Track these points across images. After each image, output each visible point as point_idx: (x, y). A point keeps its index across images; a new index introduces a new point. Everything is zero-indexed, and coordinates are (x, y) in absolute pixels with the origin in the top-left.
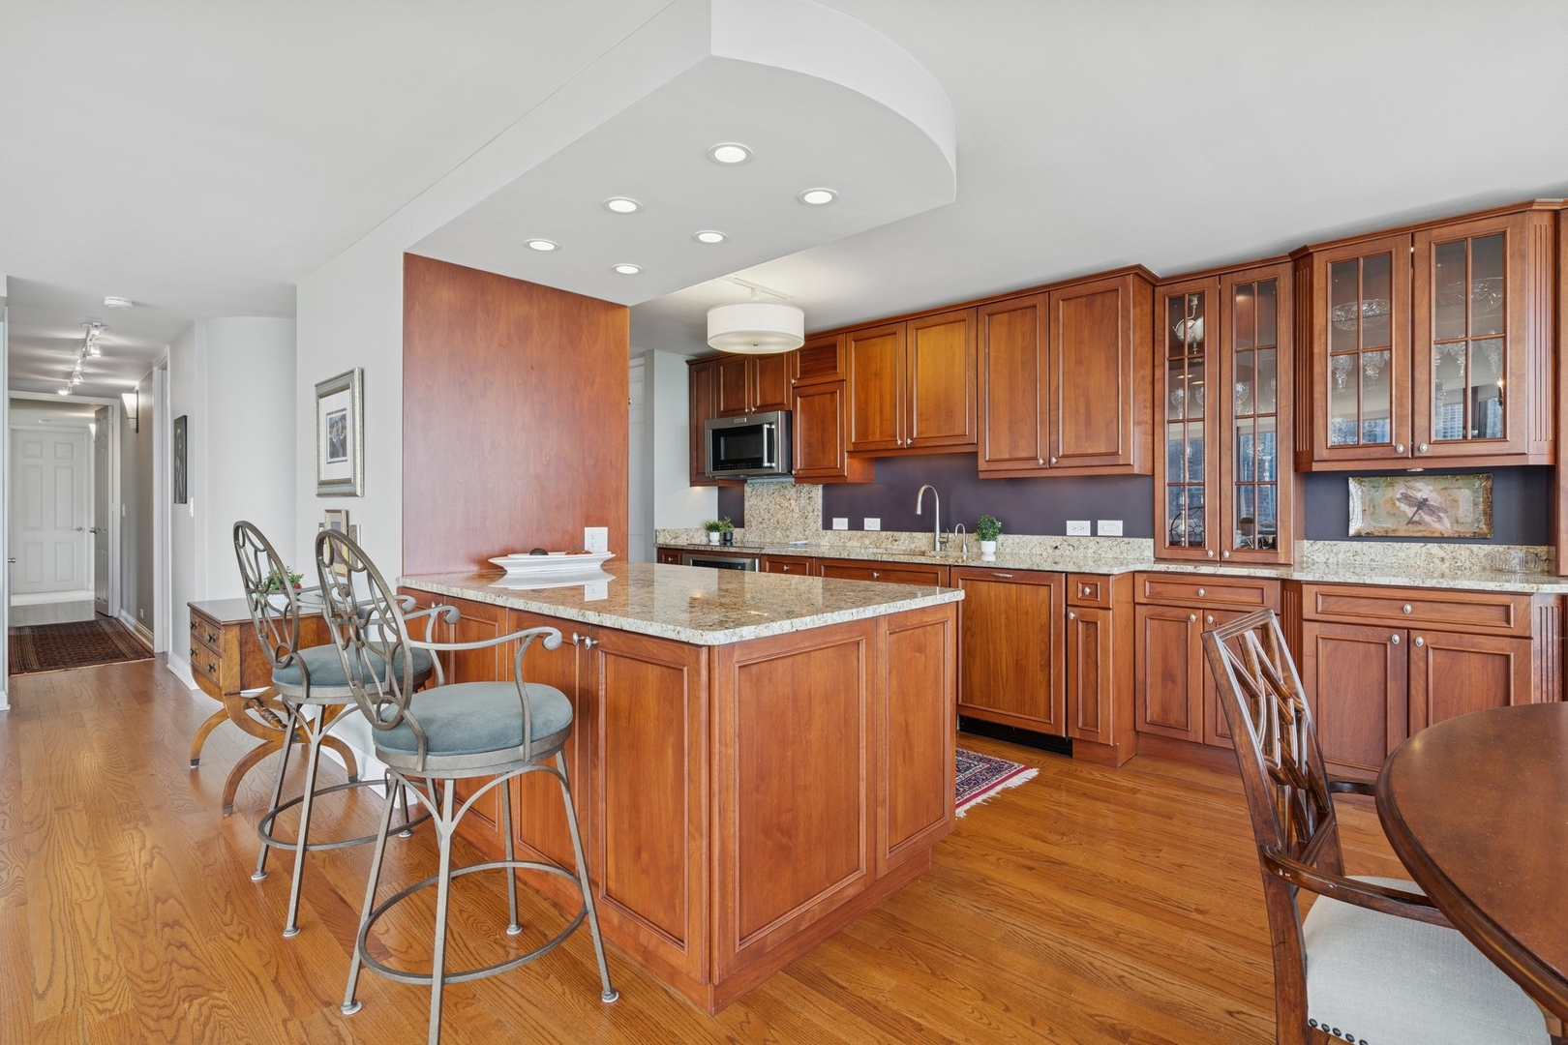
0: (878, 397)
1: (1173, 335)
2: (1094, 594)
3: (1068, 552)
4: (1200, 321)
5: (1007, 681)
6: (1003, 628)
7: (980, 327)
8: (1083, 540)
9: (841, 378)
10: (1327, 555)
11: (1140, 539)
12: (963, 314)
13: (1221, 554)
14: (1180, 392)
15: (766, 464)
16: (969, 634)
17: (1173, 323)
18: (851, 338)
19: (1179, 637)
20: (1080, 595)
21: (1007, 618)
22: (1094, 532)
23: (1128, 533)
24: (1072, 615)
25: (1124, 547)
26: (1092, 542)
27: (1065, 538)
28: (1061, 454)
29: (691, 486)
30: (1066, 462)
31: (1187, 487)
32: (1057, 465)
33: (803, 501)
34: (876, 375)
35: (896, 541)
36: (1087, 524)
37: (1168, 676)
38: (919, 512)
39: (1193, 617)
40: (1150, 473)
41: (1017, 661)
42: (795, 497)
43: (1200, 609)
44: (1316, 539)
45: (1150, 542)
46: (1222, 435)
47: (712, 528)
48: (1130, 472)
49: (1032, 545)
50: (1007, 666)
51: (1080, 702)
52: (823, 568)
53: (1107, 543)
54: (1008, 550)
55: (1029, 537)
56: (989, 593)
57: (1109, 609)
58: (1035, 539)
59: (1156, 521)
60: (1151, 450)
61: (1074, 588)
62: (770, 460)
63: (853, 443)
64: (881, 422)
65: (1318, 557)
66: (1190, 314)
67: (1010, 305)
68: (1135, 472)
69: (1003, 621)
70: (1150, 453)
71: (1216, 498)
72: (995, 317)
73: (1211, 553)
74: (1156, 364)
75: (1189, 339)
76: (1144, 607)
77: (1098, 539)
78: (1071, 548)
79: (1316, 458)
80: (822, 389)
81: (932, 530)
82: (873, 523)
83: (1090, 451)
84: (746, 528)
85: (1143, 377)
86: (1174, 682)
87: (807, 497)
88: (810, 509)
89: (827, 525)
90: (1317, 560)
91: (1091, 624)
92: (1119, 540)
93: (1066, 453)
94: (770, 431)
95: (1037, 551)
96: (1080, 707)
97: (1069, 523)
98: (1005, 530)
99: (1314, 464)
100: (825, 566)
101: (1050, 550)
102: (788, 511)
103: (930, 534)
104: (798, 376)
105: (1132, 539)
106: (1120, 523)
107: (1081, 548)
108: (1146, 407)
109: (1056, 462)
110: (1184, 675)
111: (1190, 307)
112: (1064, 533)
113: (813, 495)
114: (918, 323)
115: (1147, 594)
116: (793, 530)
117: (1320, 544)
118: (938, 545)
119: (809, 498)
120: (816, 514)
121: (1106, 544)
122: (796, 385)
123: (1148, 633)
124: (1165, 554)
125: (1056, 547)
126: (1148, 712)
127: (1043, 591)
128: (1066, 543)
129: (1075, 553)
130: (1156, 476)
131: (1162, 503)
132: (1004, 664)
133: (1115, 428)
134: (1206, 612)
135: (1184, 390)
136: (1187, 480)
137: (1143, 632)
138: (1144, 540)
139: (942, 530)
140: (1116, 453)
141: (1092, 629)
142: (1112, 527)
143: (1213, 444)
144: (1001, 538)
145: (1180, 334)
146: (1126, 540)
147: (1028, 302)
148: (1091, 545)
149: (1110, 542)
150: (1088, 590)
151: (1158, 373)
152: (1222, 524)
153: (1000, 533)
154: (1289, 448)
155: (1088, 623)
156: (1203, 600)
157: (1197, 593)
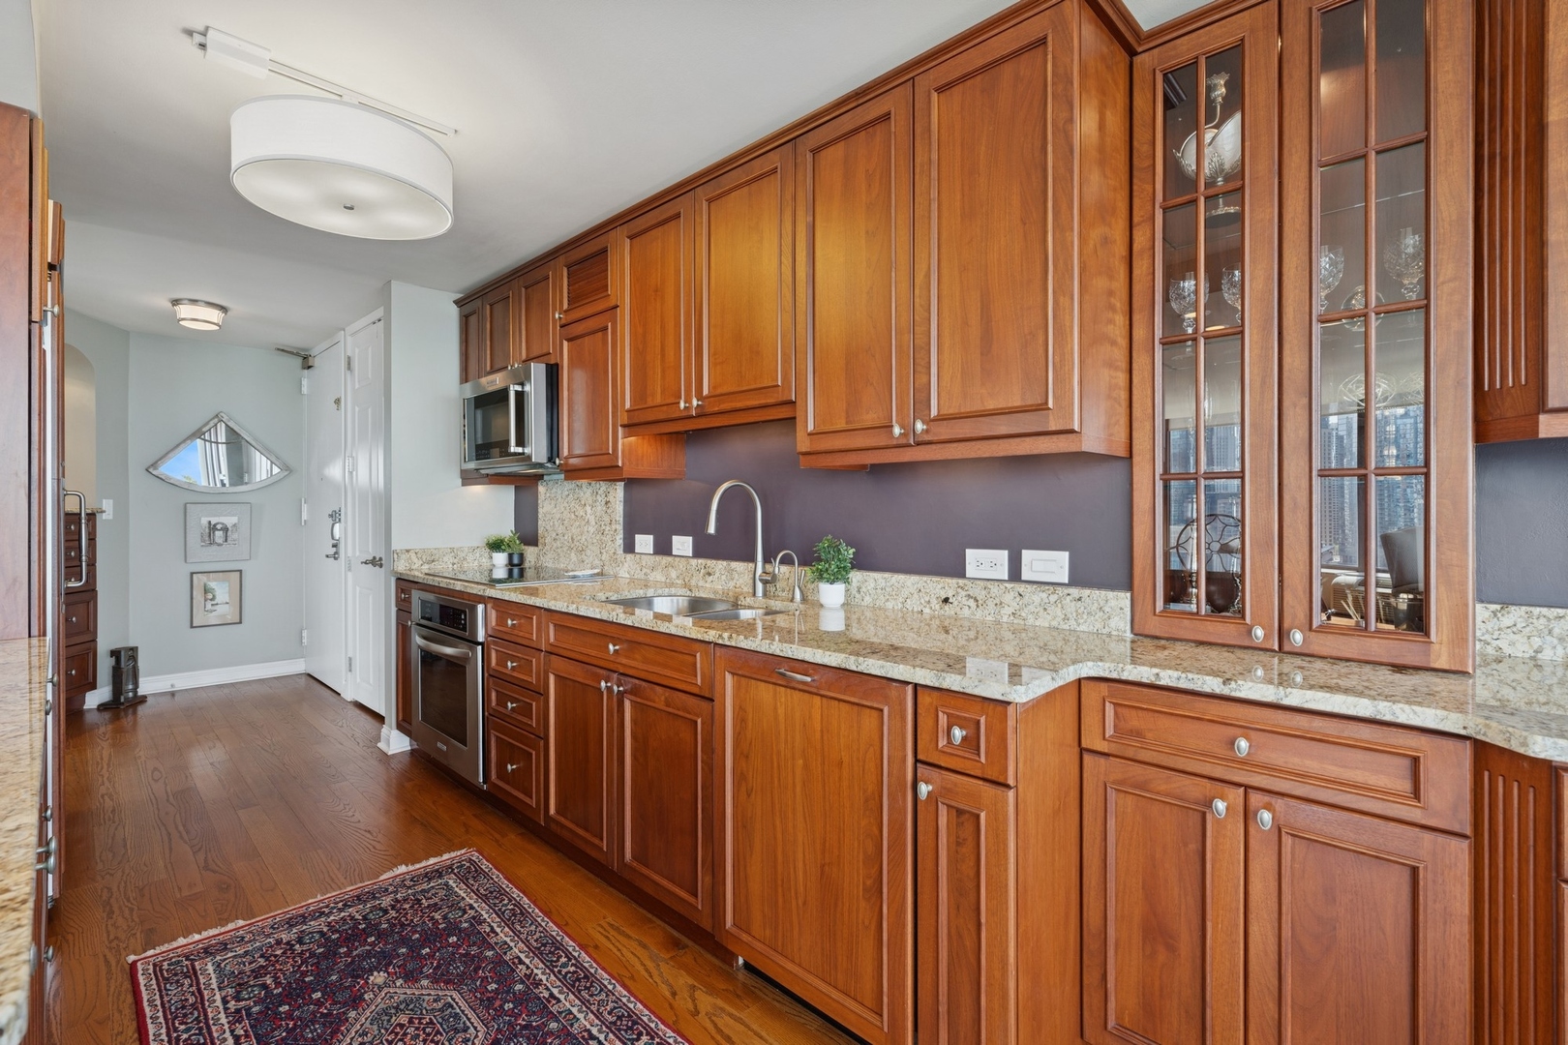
0: (658, 330)
1: (1173, 167)
2: (971, 743)
3: (966, 612)
4: (1231, 128)
5: (805, 903)
6: (798, 789)
7: (800, 177)
8: (994, 589)
9: (613, 304)
10: (1537, 642)
11: (1103, 593)
12: (774, 159)
13: (1283, 634)
14: (1188, 285)
15: (513, 449)
16: (743, 789)
17: (1173, 141)
18: (625, 233)
19: (1186, 845)
20: (942, 742)
21: (806, 766)
22: (1015, 574)
23: (1078, 579)
24: (924, 789)
25: (1071, 606)
26: (1009, 595)
27: (961, 582)
28: (934, 412)
29: (463, 485)
30: (944, 431)
31: (1203, 482)
32: (927, 438)
33: (599, 508)
34: (656, 291)
35: (709, 574)
36: (1003, 556)
37: (1155, 932)
38: (712, 530)
39: (1220, 805)
40: (1122, 452)
41: (823, 866)
42: (590, 502)
43: (1239, 785)
44: (1506, 603)
45: (1123, 599)
46: (1287, 360)
47: (496, 546)
48: (1073, 448)
49: (905, 593)
50: (805, 872)
51: (943, 998)
52: (551, 627)
53: (1038, 597)
54: (868, 600)
55: (901, 577)
56: (775, 708)
57: (1008, 786)
58: (911, 581)
59: (1136, 554)
60: (1125, 403)
61: (930, 722)
62: (520, 442)
63: (628, 411)
64: (663, 371)
65: (1512, 644)
66: (1209, 119)
67: (847, 123)
68: (1085, 448)
69: (799, 771)
70: (1123, 410)
71: (1269, 507)
72: (823, 153)
73: (1259, 632)
74: (1136, 219)
75: (1207, 170)
76: (1102, 760)
77: (1021, 588)
78: (972, 603)
79: (1553, 402)
80: (591, 324)
81: (752, 559)
82: (683, 544)
83: (991, 405)
84: (540, 547)
85: (1106, 241)
86: (1172, 949)
87: (603, 503)
88: (607, 519)
89: (629, 547)
90: (1507, 650)
91: (967, 819)
92: (1060, 590)
93: (944, 412)
94: (520, 396)
95: (913, 605)
96: (943, 1009)
97: (971, 554)
98: (861, 563)
99: (1542, 418)
100: (555, 625)
101: (936, 605)
102: (583, 523)
103: (751, 565)
104: (565, 307)
105: (1086, 592)
106: (1063, 557)
107: (991, 603)
108: (1112, 308)
109: (927, 431)
110: (1197, 935)
111: (1210, 102)
112: (960, 572)
113: (610, 498)
114: (711, 190)
115: (1109, 732)
116: (588, 552)
117: (1516, 614)
118: (760, 586)
119: (607, 503)
120: (614, 527)
121: (1036, 599)
122: (563, 322)
123: (1111, 823)
124: (1154, 626)
125: (946, 600)
126: (1112, 1005)
127: (869, 720)
128: (964, 593)
129: (979, 614)
130: (1136, 459)
131: (1148, 518)
132: (800, 865)
133: (1041, 351)
134: (1255, 798)
135: (1196, 278)
136: (1203, 468)
137: (1100, 820)
138: (1111, 594)
139: (767, 560)
140: (1042, 407)
141: (969, 827)
142: (1049, 564)
143: (1263, 383)
144: (856, 576)
145: (1189, 161)
146: (1075, 592)
147: (874, 110)
148: (1008, 598)
149: (1044, 595)
150: (958, 734)
151: (1140, 239)
152: (1286, 566)
153: (852, 568)
154: (1459, 384)
155: (960, 812)
156: (1244, 763)
157: (1232, 743)
